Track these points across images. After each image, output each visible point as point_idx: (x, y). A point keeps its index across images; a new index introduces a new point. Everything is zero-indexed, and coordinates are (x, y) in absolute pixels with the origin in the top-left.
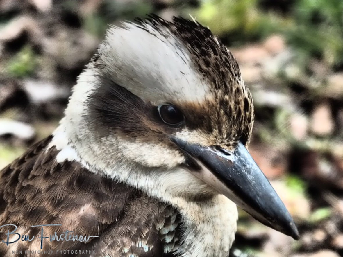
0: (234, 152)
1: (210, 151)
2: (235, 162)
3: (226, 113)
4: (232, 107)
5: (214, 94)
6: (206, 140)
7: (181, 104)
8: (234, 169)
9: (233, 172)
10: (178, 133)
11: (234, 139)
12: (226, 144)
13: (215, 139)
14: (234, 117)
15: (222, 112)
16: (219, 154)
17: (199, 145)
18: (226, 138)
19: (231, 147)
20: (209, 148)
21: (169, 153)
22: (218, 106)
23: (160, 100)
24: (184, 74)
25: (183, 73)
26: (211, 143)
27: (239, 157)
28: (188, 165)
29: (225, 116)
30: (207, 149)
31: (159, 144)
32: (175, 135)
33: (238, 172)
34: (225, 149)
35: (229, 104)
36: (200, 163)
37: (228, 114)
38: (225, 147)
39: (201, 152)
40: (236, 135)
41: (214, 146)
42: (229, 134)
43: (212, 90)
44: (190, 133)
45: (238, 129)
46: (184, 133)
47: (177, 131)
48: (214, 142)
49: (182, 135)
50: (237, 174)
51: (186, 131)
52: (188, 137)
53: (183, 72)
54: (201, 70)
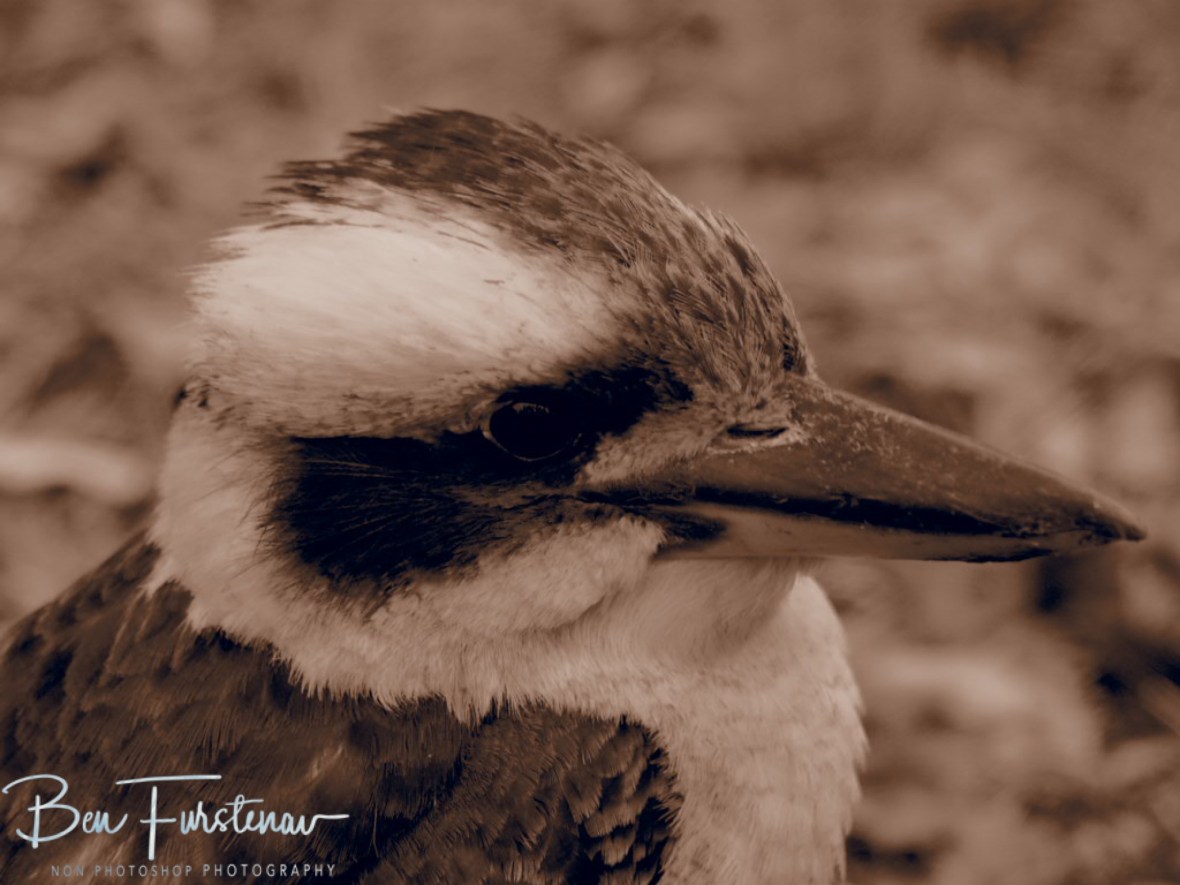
0: (790, 416)
1: (720, 457)
2: (812, 441)
3: (699, 316)
4: (709, 289)
5: (629, 283)
6: (688, 432)
7: (548, 375)
8: (824, 462)
9: (828, 470)
10: (589, 468)
11: (766, 375)
12: (754, 404)
13: (713, 411)
14: (729, 313)
15: (687, 320)
16: (751, 445)
17: (676, 461)
18: (744, 388)
19: (773, 402)
20: (709, 449)
21: (605, 540)
22: (665, 310)
23: (475, 405)
24: (501, 284)
25: (497, 283)
26: (708, 433)
27: (814, 416)
28: (679, 540)
29: (702, 327)
30: (707, 458)
31: (558, 535)
32: (586, 477)
33: (844, 460)
34: (759, 422)
35: (690, 285)
36: (711, 512)
37: (708, 314)
38: (756, 415)
39: (696, 477)
40: (767, 361)
41: (720, 434)
42: (744, 374)
43: (616, 275)
44: (627, 442)
45: (762, 341)
46: (608, 455)
47: (584, 462)
48: (714, 423)
49: (607, 464)
50: (844, 469)
51: (611, 448)
52: (627, 458)
53: (495, 278)
54: (547, 239)
